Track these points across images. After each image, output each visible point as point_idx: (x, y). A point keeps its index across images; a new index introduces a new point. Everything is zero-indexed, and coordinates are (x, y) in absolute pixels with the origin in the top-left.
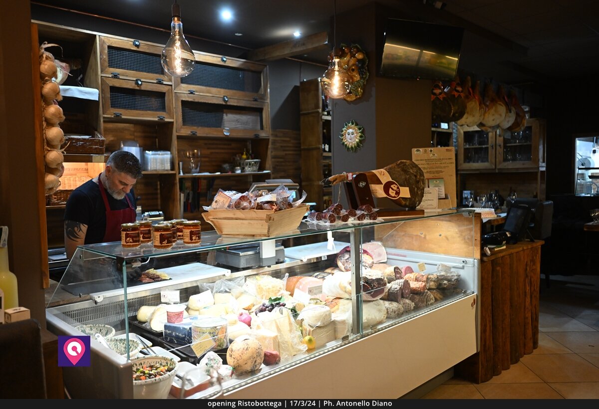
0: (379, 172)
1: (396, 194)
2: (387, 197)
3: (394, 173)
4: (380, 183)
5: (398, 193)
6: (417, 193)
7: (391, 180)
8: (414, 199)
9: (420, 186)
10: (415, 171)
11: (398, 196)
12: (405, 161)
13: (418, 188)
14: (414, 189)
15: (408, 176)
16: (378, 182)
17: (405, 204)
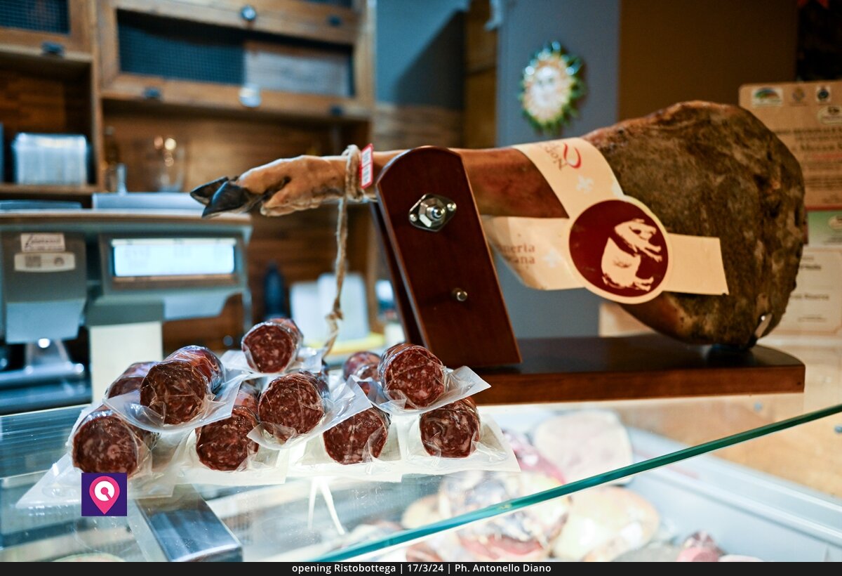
0: (551, 152)
1: (641, 274)
2: (584, 290)
3: (641, 161)
4: (556, 211)
5: (653, 269)
6: (766, 267)
7: (616, 193)
8: (744, 302)
9: (779, 234)
10: (762, 154)
11: (654, 286)
12: (705, 104)
13: (771, 244)
14: (752, 247)
15: (720, 179)
16: (545, 203)
17: (697, 328)
